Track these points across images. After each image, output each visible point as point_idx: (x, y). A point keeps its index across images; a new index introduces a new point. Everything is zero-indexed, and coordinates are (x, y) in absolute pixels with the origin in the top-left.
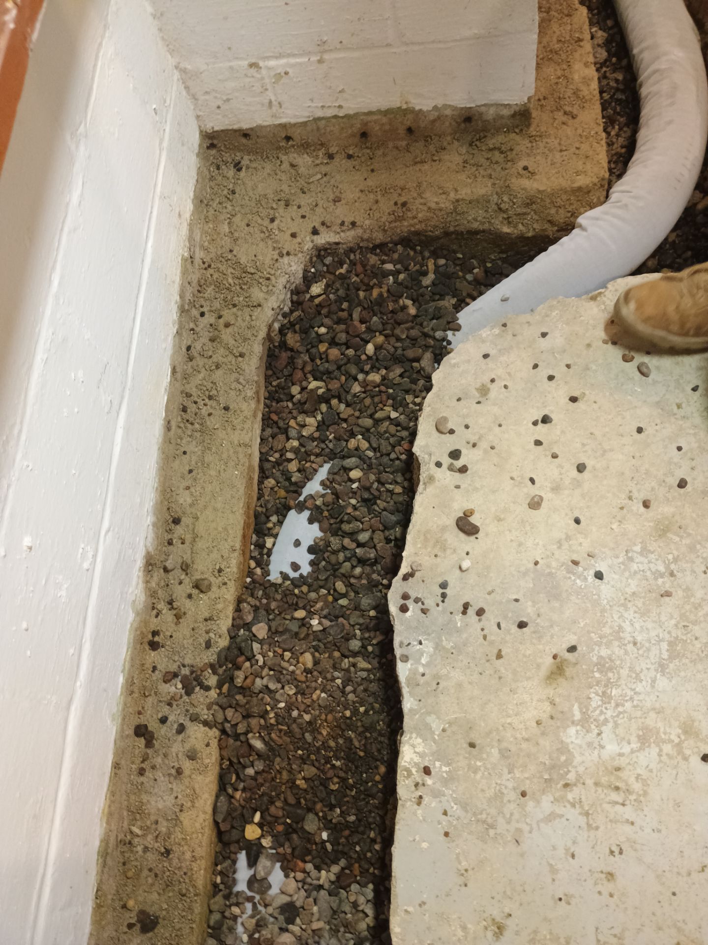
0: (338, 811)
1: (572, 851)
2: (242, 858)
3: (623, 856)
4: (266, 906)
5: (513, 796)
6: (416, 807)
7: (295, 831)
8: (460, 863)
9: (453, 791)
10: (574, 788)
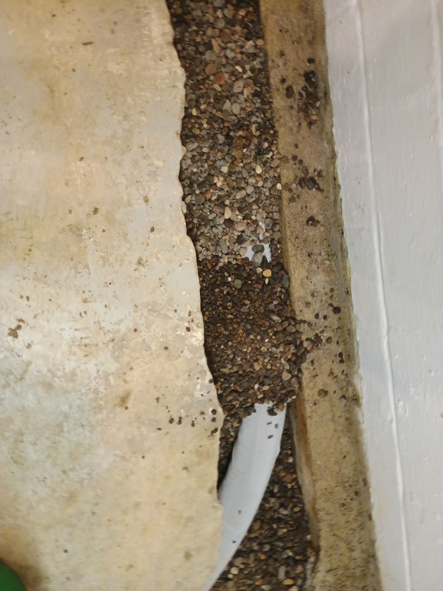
0: (225, 293)
1: (107, 308)
2: (269, 259)
3: (79, 312)
4: (253, 240)
5: (141, 328)
6: (191, 310)
7: (246, 278)
8: (165, 289)
9: (173, 323)
10: (108, 340)
